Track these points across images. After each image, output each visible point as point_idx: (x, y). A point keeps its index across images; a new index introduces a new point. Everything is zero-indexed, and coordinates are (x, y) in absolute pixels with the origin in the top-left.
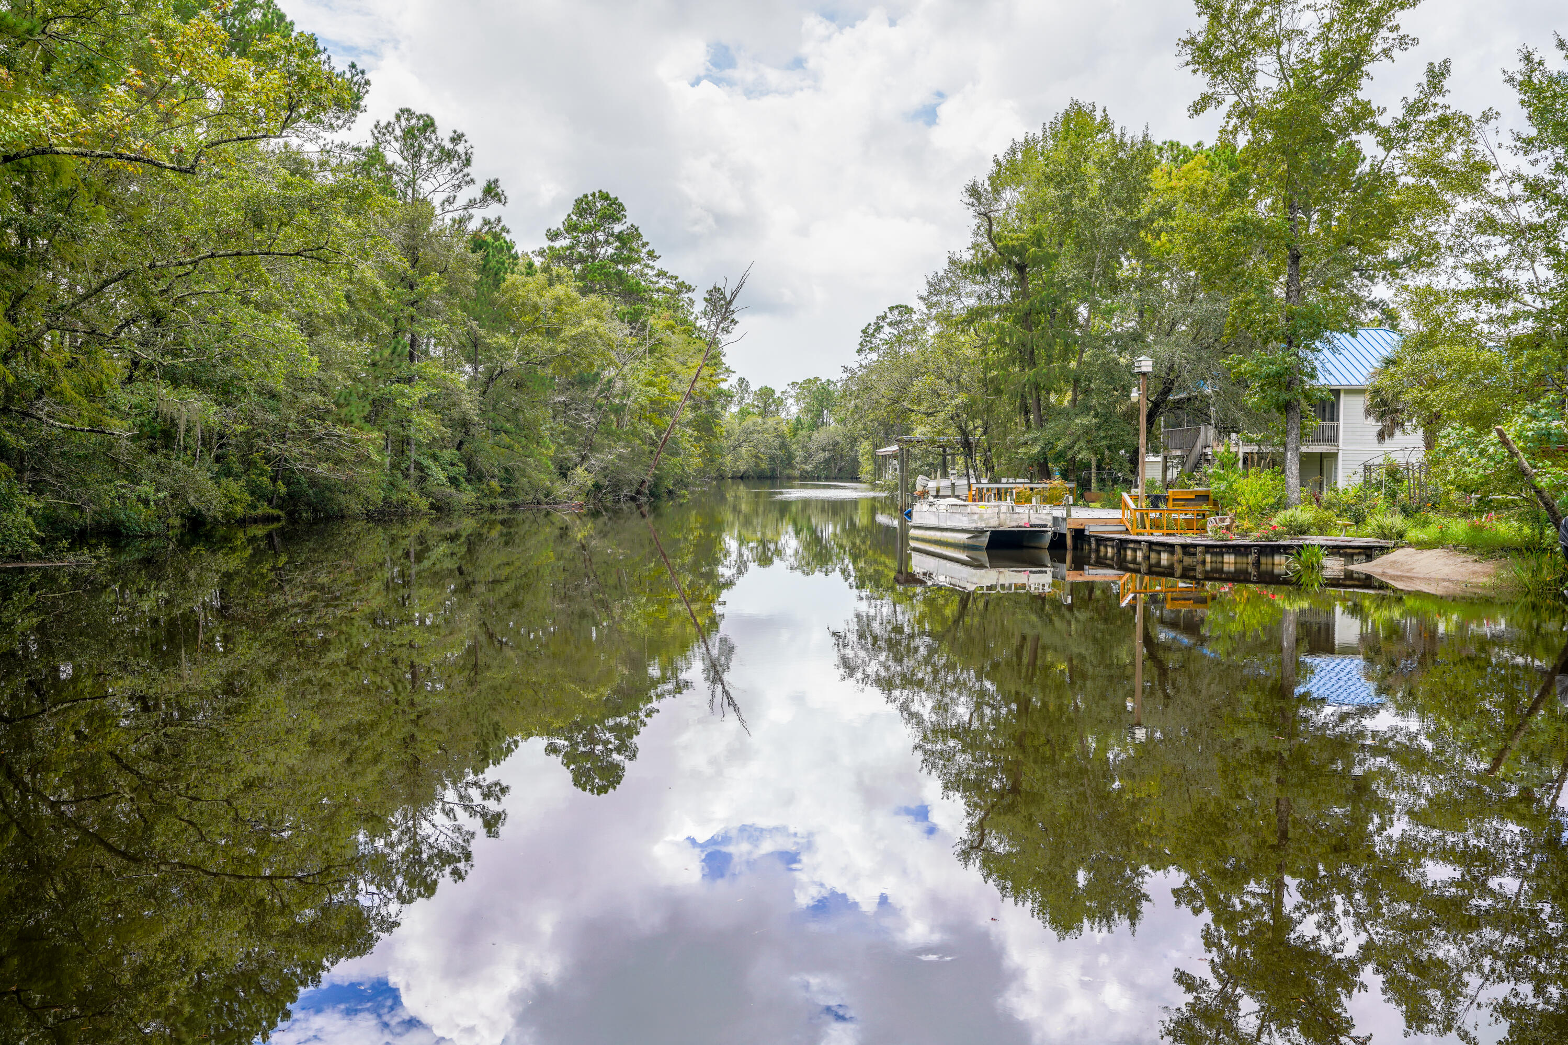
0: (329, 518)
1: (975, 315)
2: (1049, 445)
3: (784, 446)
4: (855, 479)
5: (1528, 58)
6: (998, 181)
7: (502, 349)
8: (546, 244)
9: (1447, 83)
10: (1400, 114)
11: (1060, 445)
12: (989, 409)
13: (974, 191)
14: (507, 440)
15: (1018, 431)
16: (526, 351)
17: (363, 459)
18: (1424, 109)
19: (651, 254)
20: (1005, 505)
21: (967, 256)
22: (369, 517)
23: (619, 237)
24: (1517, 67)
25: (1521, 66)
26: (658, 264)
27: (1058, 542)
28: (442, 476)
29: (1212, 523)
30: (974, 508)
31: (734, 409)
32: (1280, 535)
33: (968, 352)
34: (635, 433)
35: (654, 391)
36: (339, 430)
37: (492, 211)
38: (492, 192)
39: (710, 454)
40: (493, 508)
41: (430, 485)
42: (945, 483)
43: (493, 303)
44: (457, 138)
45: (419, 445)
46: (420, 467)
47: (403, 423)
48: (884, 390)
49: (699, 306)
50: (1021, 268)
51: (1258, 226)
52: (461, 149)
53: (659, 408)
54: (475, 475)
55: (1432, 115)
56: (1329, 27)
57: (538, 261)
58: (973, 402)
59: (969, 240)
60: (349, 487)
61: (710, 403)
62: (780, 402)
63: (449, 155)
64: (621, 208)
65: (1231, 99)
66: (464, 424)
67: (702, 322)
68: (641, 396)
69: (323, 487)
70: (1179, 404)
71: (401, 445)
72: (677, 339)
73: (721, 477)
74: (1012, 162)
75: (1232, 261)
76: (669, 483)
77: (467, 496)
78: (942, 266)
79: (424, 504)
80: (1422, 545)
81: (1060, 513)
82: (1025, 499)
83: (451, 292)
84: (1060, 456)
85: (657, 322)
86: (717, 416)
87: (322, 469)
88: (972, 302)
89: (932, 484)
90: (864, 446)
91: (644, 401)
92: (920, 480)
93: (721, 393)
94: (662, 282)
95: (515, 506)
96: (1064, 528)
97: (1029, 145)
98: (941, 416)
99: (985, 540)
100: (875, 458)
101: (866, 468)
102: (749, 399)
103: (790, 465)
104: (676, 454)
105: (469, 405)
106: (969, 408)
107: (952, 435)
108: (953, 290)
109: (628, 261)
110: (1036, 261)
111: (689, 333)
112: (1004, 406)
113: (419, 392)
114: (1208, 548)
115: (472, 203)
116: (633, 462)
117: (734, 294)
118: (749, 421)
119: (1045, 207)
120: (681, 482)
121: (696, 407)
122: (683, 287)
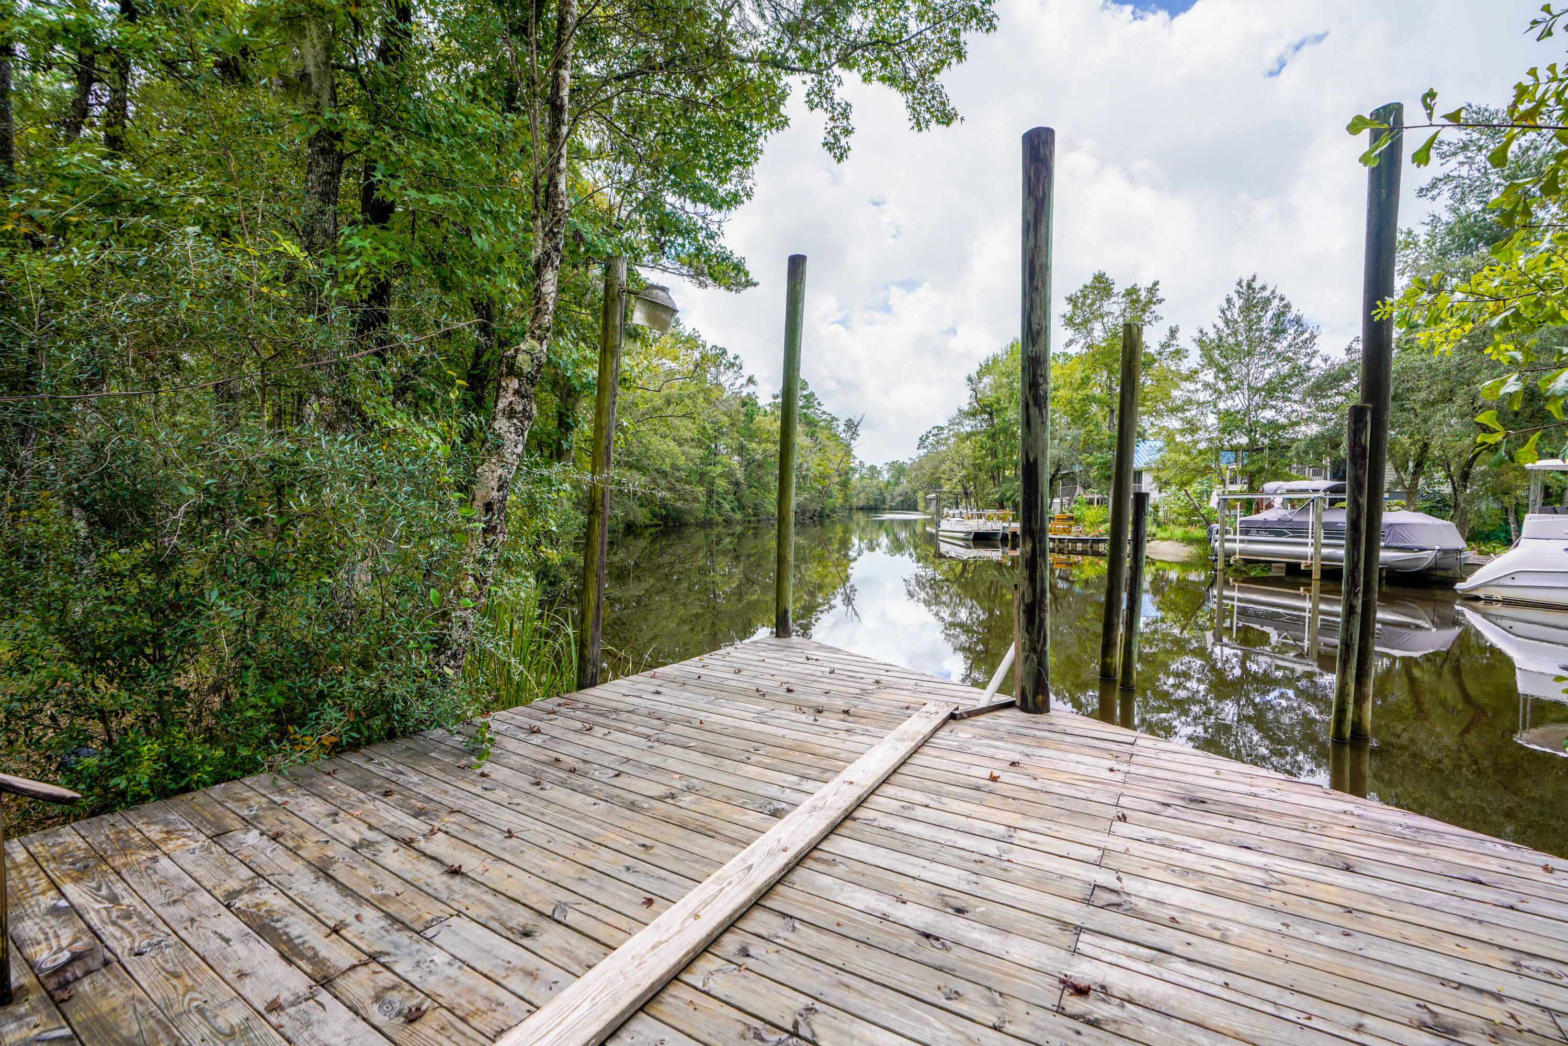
0: (681, 525)
1: (969, 436)
2: (1004, 494)
3: (881, 494)
4: (916, 510)
5: (1201, 331)
6: (980, 374)
7: (754, 450)
8: (772, 400)
9: (1178, 335)
10: (1158, 348)
11: (1008, 494)
12: (976, 478)
13: (970, 379)
14: (755, 491)
15: (990, 487)
16: (765, 451)
17: (696, 500)
18: (1169, 346)
19: (819, 404)
20: (982, 521)
21: (966, 408)
22: (697, 525)
23: (805, 397)
24: (1197, 335)
25: (1200, 335)
26: (822, 408)
27: (1005, 538)
28: (728, 507)
29: (1074, 529)
30: (966, 522)
31: (857, 476)
32: (1102, 535)
33: (966, 451)
34: (812, 488)
35: (821, 468)
36: (687, 487)
37: (751, 389)
38: (751, 380)
39: (846, 498)
40: (749, 522)
41: (723, 511)
42: (957, 511)
43: (750, 429)
44: (736, 358)
45: (717, 493)
46: (718, 503)
47: (712, 483)
48: (927, 469)
49: (842, 428)
50: (991, 414)
51: (1094, 397)
52: (738, 362)
53: (823, 476)
54: (742, 507)
55: (1172, 349)
56: (1125, 310)
57: (768, 408)
58: (969, 475)
59: (968, 401)
60: (690, 512)
61: (847, 473)
62: (879, 473)
63: (732, 365)
64: (806, 384)
65: (1083, 341)
66: (737, 484)
67: (843, 435)
68: (815, 471)
69: (678, 511)
70: (1064, 476)
71: (710, 493)
72: (831, 444)
73: (851, 509)
74: (987, 365)
75: (1084, 413)
76: (827, 511)
77: (739, 516)
78: (955, 412)
79: (720, 519)
80: (1162, 539)
81: (1006, 525)
82: (989, 518)
83: (732, 425)
84: (1009, 499)
85: (822, 436)
86: (849, 480)
87: (679, 504)
88: (968, 429)
89: (951, 512)
90: (920, 494)
91: (817, 473)
92: (946, 510)
93: (852, 469)
94: (824, 417)
95: (759, 521)
96: (1008, 532)
97: (995, 360)
98: (955, 480)
99: (971, 536)
100: (925, 500)
101: (921, 504)
102: (864, 471)
103: (884, 503)
104: (831, 497)
105: (740, 475)
106: (967, 477)
107: (959, 489)
108: (960, 423)
109: (808, 408)
110: (997, 411)
111: (836, 440)
112: (983, 476)
113: (719, 469)
114: (1070, 540)
115: (742, 386)
116: (811, 501)
117: (859, 423)
118: (864, 482)
119: (1001, 386)
120: (833, 511)
121: (840, 476)
122: (834, 419)
